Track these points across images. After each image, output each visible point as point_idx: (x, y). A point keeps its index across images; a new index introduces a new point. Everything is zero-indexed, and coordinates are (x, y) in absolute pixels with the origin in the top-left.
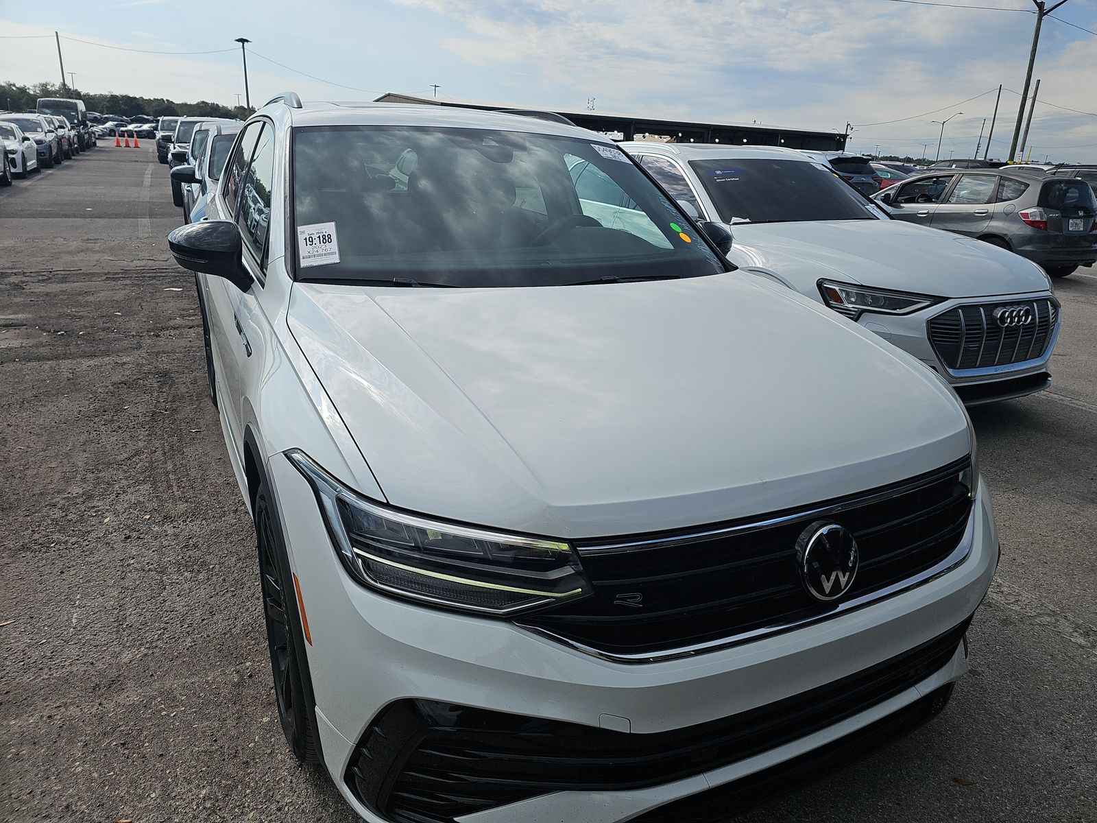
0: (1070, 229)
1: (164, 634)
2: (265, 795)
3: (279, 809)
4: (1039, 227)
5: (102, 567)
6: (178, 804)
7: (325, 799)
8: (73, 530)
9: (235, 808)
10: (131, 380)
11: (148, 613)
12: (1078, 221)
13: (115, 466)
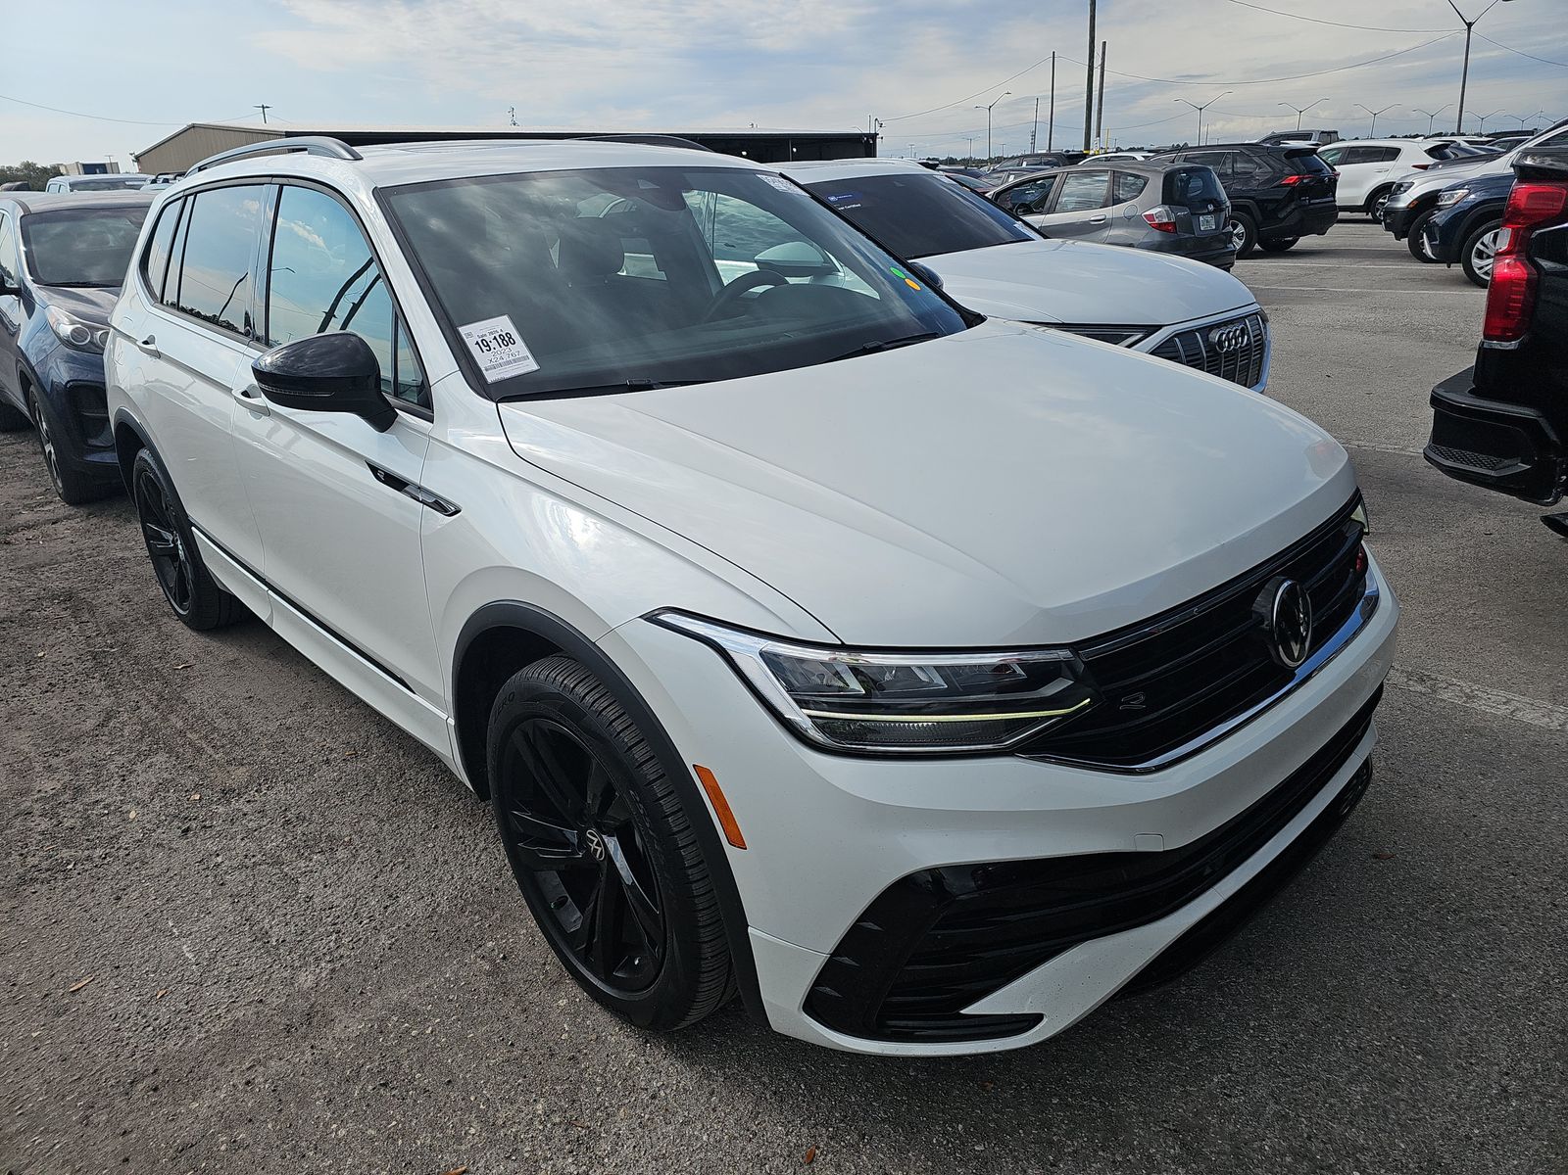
0: (1202, 229)
1: (341, 939)
2: (625, 1088)
3: (654, 1097)
4: (1168, 231)
5: (178, 878)
6: (514, 1130)
7: (703, 1069)
8: (88, 840)
9: (595, 1113)
10: (17, 614)
11: (296, 920)
12: (1209, 218)
13: (88, 740)
